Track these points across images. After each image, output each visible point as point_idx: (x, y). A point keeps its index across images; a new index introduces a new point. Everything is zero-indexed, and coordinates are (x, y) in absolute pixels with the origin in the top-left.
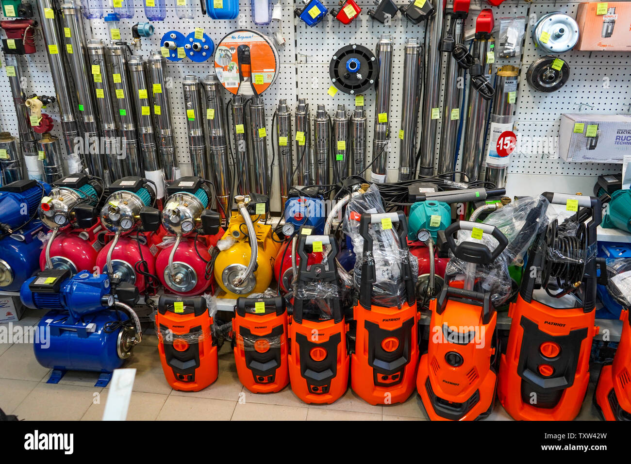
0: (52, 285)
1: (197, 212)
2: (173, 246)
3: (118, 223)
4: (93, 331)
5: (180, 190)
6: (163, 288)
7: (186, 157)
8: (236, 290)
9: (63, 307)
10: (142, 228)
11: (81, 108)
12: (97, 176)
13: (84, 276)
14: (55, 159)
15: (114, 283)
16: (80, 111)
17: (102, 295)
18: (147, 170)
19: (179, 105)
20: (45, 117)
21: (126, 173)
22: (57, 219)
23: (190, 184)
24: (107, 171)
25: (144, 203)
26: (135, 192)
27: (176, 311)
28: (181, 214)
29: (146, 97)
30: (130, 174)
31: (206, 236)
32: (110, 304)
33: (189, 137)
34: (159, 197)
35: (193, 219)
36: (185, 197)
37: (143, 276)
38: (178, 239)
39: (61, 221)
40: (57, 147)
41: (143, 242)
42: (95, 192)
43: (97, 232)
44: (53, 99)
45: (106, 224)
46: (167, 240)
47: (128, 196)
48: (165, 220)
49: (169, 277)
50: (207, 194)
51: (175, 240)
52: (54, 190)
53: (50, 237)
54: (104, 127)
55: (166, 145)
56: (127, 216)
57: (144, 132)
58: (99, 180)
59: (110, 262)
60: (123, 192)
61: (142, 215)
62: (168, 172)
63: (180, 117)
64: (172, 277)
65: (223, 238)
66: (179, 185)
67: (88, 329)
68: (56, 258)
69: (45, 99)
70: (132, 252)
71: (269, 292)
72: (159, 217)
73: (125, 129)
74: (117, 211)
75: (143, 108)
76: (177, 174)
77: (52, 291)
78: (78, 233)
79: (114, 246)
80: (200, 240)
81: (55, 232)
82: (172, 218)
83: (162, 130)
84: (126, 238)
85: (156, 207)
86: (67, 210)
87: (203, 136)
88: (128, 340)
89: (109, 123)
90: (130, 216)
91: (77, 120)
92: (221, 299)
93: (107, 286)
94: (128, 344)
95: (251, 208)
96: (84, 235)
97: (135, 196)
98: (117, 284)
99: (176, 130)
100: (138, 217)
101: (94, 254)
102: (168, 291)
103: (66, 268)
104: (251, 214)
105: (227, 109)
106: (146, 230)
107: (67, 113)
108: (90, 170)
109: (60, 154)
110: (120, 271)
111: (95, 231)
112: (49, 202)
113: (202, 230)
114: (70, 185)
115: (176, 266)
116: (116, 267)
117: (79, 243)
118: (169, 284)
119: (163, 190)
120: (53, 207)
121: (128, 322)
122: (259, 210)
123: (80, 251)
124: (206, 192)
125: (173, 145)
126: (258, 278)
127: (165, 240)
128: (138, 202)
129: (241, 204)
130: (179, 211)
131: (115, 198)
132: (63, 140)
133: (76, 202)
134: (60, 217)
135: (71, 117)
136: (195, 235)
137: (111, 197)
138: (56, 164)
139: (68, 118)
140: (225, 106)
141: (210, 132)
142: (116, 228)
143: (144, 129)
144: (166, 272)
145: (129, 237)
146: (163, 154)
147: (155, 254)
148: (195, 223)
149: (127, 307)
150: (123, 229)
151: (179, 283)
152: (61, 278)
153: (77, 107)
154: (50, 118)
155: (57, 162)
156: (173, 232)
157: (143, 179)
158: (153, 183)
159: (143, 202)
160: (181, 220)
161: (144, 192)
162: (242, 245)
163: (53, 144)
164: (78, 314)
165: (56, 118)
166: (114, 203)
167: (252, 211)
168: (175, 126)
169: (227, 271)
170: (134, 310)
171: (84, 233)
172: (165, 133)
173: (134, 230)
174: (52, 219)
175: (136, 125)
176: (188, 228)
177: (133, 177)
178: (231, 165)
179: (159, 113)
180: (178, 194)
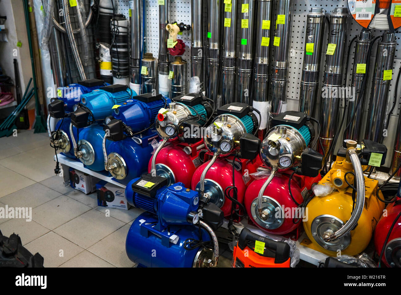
0: (150, 190)
1: (298, 148)
2: (266, 179)
3: (218, 144)
4: (175, 242)
5: (284, 122)
6: (247, 217)
7: (295, 93)
8: (324, 244)
9: (155, 212)
10: (240, 154)
11: (210, 35)
12: (211, 99)
13: (178, 188)
14: (181, 80)
15: (202, 202)
16: (208, 39)
17: (190, 211)
18: (256, 100)
19: (299, 40)
20: (180, 42)
21: (236, 99)
22: (168, 130)
23: (296, 119)
24: (220, 97)
25: (247, 131)
26: (240, 118)
27: (256, 250)
28: (281, 148)
29: (268, 28)
30: (239, 101)
31: (302, 177)
32: (195, 222)
33: (303, 71)
34: (261, 128)
35: (293, 156)
36: (288, 131)
37: (231, 202)
38: (273, 173)
39: (170, 132)
40: (184, 70)
41: (238, 168)
42: (205, 113)
43: (200, 149)
44: (189, 27)
45: (208, 143)
46: (261, 171)
47: (233, 120)
48: (263, 151)
49: (256, 210)
50: (311, 133)
51: (270, 172)
52: (171, 104)
53: (160, 145)
54: (225, 55)
55: (279, 77)
56: (228, 139)
57: (260, 62)
58: (212, 103)
59: (204, 180)
60: (229, 116)
61: (242, 141)
62: (275, 105)
63: (297, 51)
64: (259, 211)
65: (320, 182)
66: (285, 118)
67: (171, 239)
68: (161, 165)
69: (182, 26)
70: (225, 175)
71: (364, 259)
72: (259, 146)
73: (243, 58)
74: (220, 133)
75: (263, 38)
76: (284, 108)
77: (148, 195)
78: (184, 147)
79: (210, 166)
80: (295, 179)
81: (164, 141)
82: (271, 150)
83: (278, 62)
84: (222, 160)
85: (257, 136)
86: (177, 124)
87: (318, 73)
88: (205, 261)
89: (230, 51)
90: (231, 140)
91: (204, 47)
92: (305, 247)
93: (195, 203)
94: (203, 264)
95: (364, 157)
96: (188, 150)
97: (240, 122)
98: (205, 204)
99: (290, 65)
100: (238, 142)
101: (192, 169)
102: (252, 223)
103: (167, 176)
104: (362, 163)
105: (350, 47)
106: (243, 156)
107: (197, 39)
108: (206, 94)
109: (186, 76)
110: (211, 191)
111: (198, 148)
112: (164, 113)
113: (300, 170)
114: (186, 102)
115: (265, 201)
116: (208, 186)
117: (183, 157)
118: (255, 217)
119: (266, 122)
120: (166, 119)
121: (208, 243)
122: (373, 161)
123: (181, 164)
124: (310, 130)
125: (285, 78)
126: (353, 238)
127: (260, 171)
128: (240, 128)
129: (351, 150)
130: (280, 144)
131: (221, 120)
132: (190, 64)
133: (186, 118)
134: (170, 128)
135: (199, 43)
136: (291, 173)
137: (217, 118)
138: (181, 83)
139: (197, 44)
140: (348, 43)
141: (327, 69)
142: (216, 149)
143: (260, 60)
144: (254, 204)
145: (226, 160)
146: (273, 86)
147: (247, 182)
148: (294, 160)
149: (210, 229)
150: (221, 151)
151: (265, 219)
152: (159, 184)
153: (206, 35)
154: (184, 44)
155: (182, 83)
156: (269, 166)
157: (250, 107)
158: (259, 113)
159: (246, 129)
160: (280, 154)
161: (249, 120)
162: (341, 195)
163: (182, 66)
164: (166, 223)
165: (188, 44)
166: (218, 124)
167: (364, 160)
168: (290, 60)
169: (318, 220)
170: (216, 234)
171: (189, 147)
172: (280, 65)
173: (232, 154)
174: (163, 129)
175: (254, 56)
176: (285, 164)
177: (241, 104)
178: (342, 108)
179: (278, 45)
180: (281, 126)
